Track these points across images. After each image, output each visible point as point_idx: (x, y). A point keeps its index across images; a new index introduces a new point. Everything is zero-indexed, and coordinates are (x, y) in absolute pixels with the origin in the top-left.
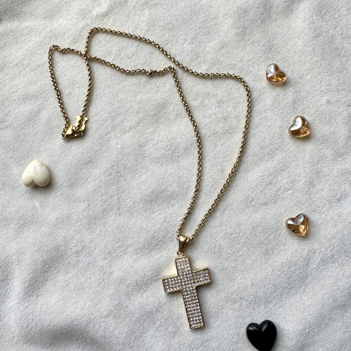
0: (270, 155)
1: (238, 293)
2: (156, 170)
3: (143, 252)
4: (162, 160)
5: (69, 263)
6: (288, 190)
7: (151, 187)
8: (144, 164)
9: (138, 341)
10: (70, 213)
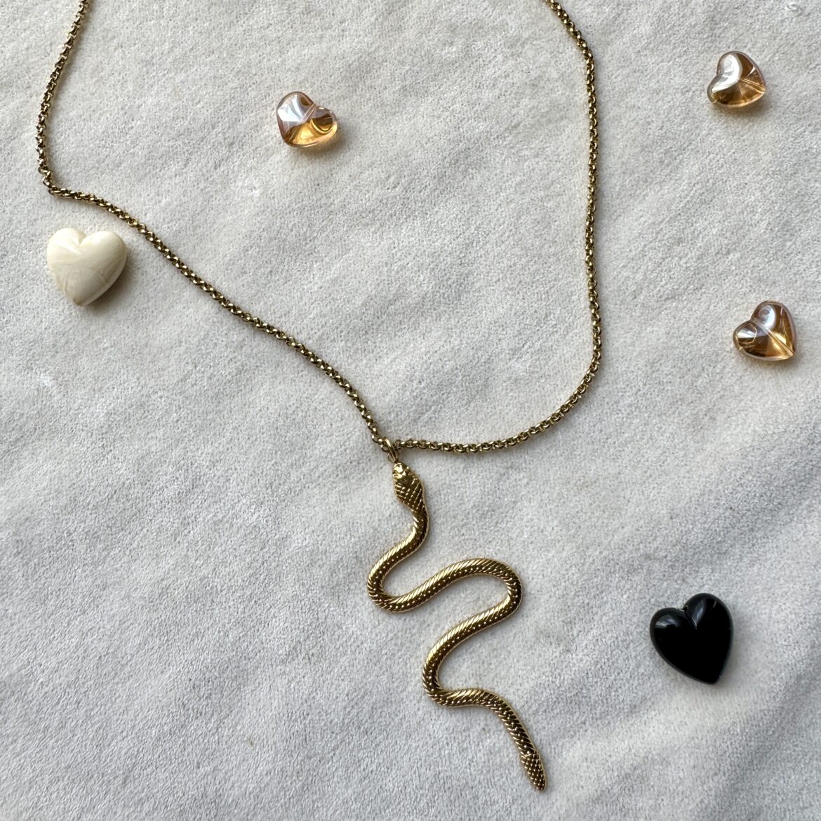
0: (668, 165)
1: (636, 543)
2: (369, 244)
3: (363, 469)
4: (380, 216)
5: (160, 531)
6: (728, 253)
7: (360, 291)
8: (333, 231)
9: (380, 716)
10: (145, 392)
